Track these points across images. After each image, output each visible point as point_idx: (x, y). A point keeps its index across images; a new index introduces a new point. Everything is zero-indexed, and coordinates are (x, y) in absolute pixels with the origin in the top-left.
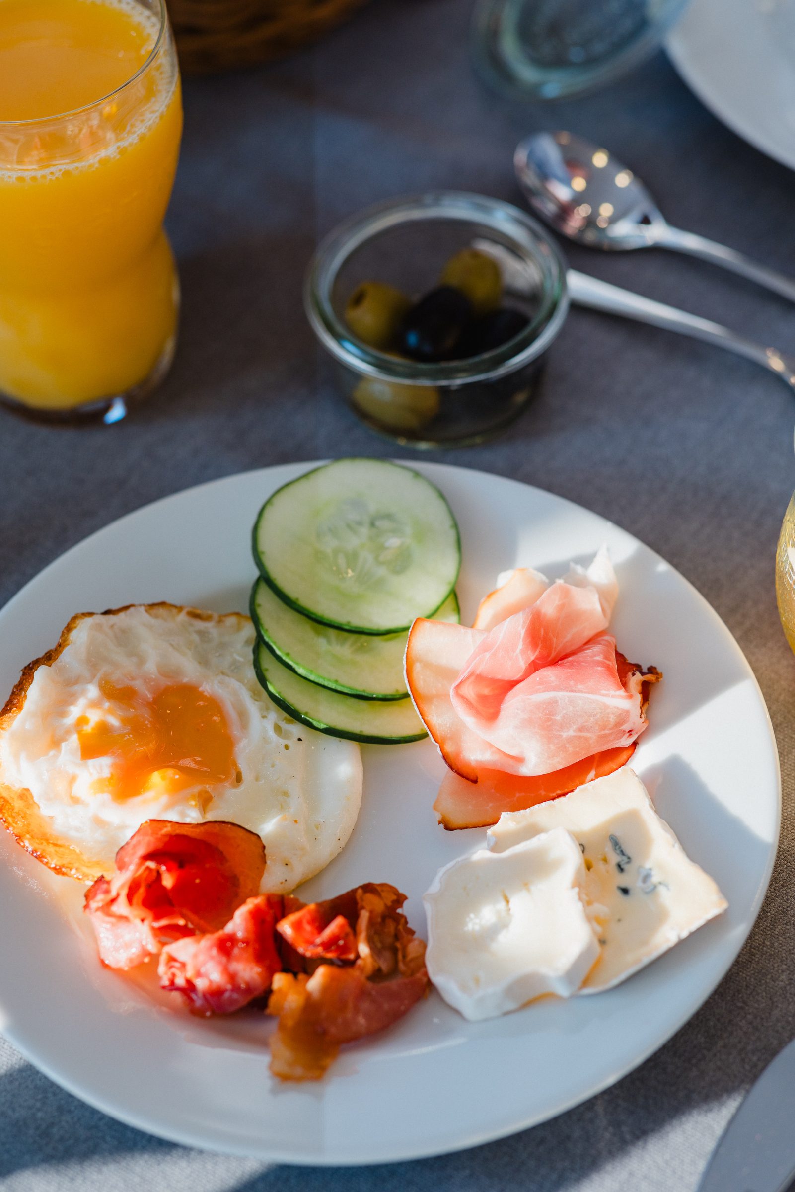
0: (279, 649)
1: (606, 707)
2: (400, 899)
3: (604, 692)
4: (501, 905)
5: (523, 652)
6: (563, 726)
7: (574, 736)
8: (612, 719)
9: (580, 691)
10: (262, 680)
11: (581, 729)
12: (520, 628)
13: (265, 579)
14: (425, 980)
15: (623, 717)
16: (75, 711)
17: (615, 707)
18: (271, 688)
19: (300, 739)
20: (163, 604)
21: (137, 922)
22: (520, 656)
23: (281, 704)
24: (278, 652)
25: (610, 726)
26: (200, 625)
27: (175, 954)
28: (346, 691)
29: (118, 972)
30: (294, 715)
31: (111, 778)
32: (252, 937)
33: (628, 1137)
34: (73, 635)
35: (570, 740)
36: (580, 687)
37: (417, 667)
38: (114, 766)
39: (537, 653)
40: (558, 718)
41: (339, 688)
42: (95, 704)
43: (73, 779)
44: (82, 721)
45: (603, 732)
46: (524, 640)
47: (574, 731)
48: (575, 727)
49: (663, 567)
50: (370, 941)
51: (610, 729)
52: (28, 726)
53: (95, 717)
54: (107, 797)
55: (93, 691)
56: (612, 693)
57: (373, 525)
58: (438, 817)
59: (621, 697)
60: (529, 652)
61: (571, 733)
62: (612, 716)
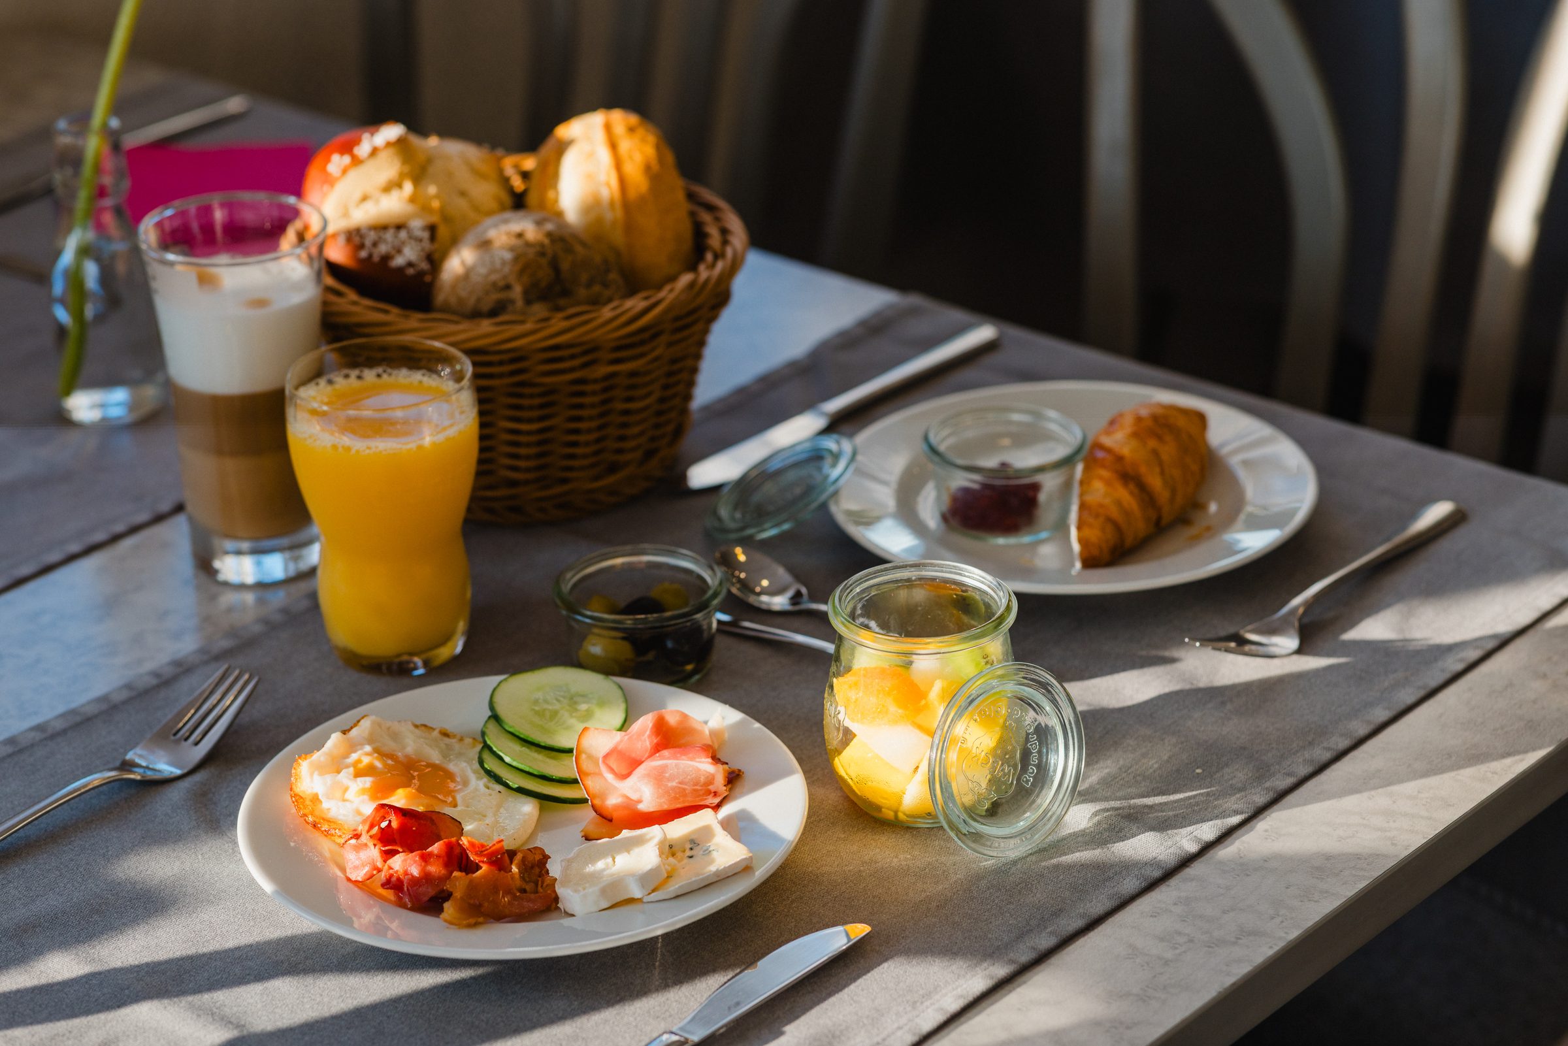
0: (496, 747)
1: (699, 770)
2: (546, 857)
3: (698, 760)
4: (610, 860)
5: (649, 736)
6: (670, 779)
7: (676, 787)
8: (702, 779)
9: (683, 760)
10: (481, 763)
11: (680, 783)
12: (649, 722)
13: (495, 717)
14: (553, 896)
15: (710, 780)
16: (354, 756)
17: (704, 771)
18: (486, 766)
19: (499, 792)
20: (425, 726)
21: (372, 847)
22: (647, 739)
23: (490, 774)
24: (495, 749)
25: (701, 784)
26: (447, 740)
27: (392, 866)
28: (536, 773)
29: (356, 882)
30: (498, 780)
31: (371, 788)
32: (443, 853)
33: (670, 984)
34: (362, 722)
35: (673, 788)
36: (683, 757)
37: (583, 756)
38: (373, 782)
39: (658, 739)
40: (667, 775)
41: (531, 771)
42: (367, 754)
43: (346, 789)
44: (359, 761)
45: (696, 787)
46: (651, 731)
47: (677, 783)
48: (677, 781)
49: (757, 725)
50: (519, 867)
51: (702, 786)
52: (322, 759)
53: (366, 760)
54: (366, 797)
55: (368, 748)
56: (703, 760)
57: (571, 698)
58: (583, 834)
59: (708, 762)
60: (653, 737)
61: (674, 784)
62: (703, 777)
